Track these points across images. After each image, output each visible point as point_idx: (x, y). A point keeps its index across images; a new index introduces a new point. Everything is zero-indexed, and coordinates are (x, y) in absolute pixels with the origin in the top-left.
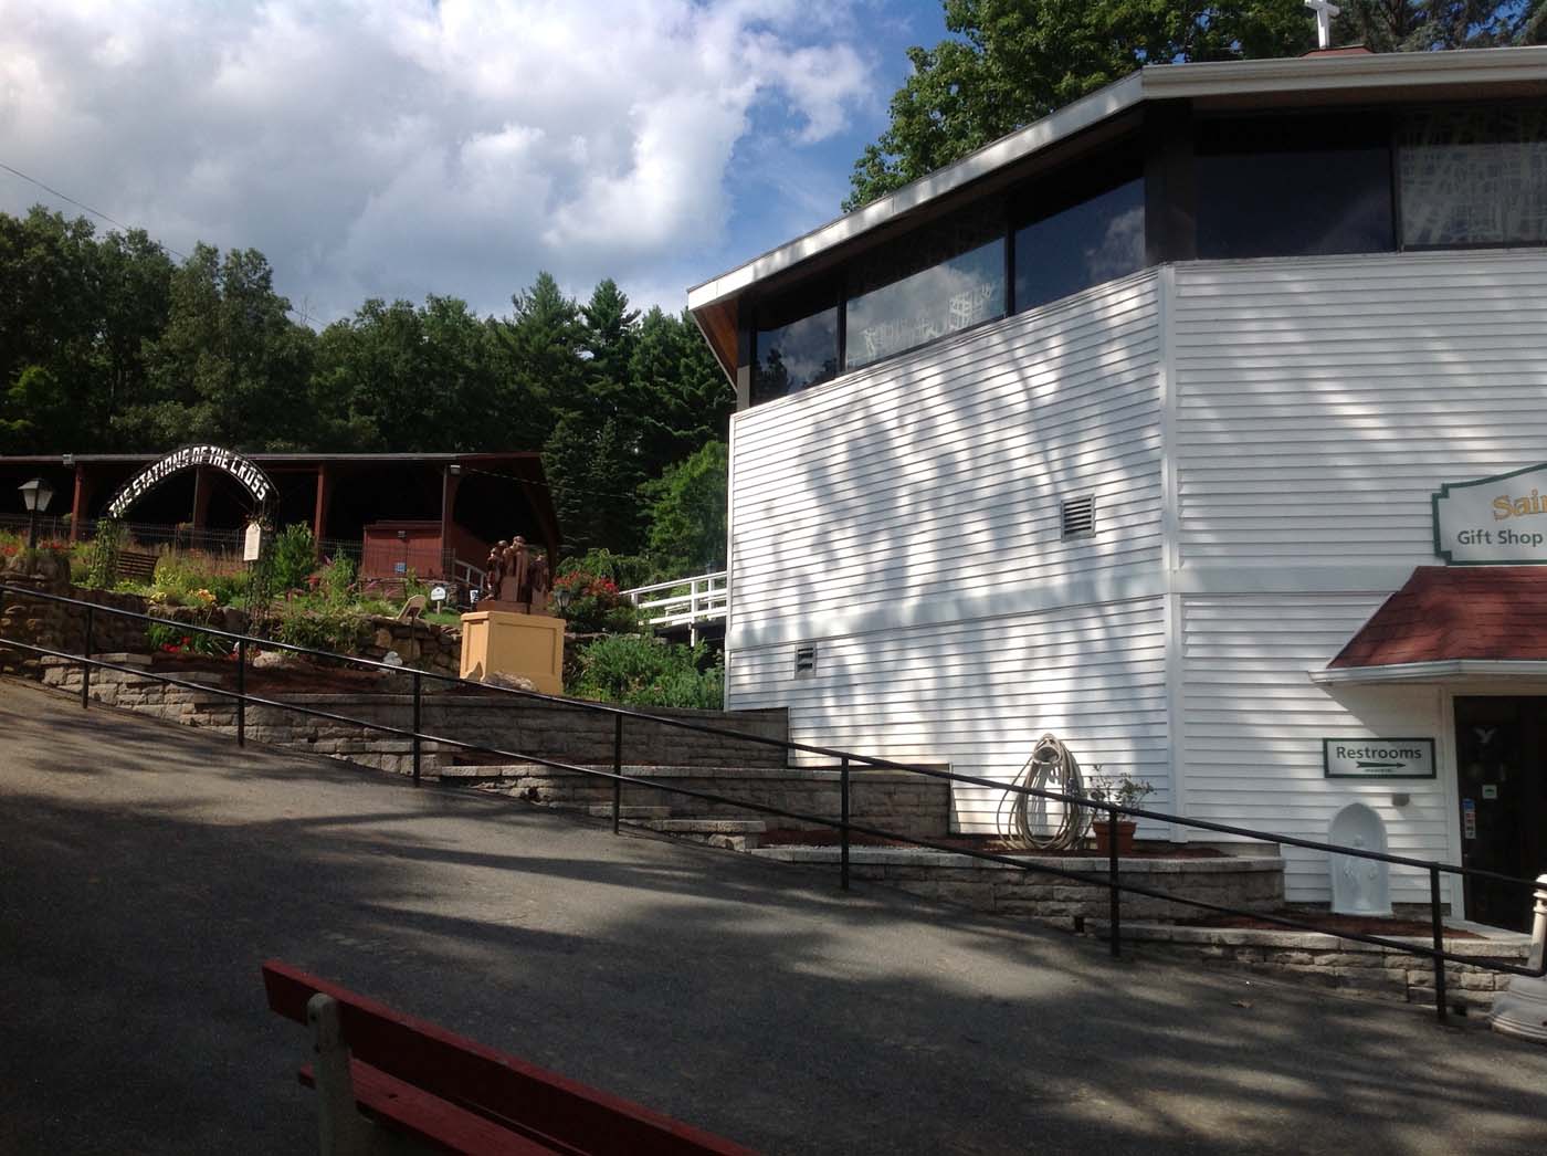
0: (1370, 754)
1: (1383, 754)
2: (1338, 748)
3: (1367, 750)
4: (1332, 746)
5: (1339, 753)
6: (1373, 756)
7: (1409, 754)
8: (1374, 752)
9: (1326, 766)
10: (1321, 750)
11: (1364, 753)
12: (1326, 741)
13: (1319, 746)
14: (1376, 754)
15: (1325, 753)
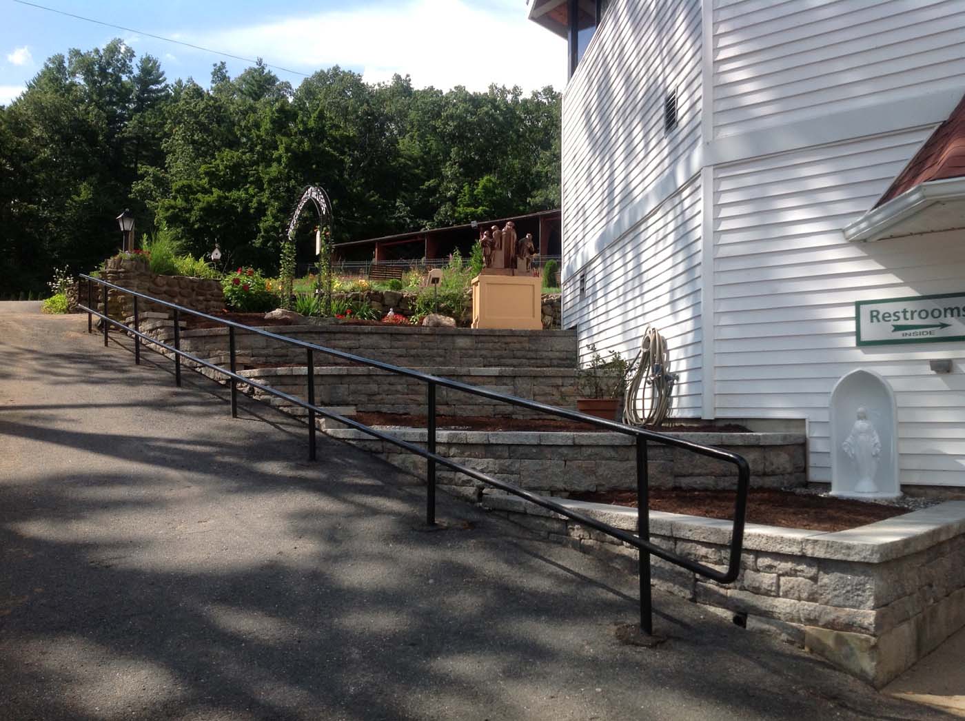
0: (908, 315)
1: (923, 314)
2: (872, 312)
3: (905, 312)
4: (865, 310)
5: (872, 317)
6: (912, 318)
7: (955, 311)
8: (912, 313)
9: (858, 333)
10: (853, 315)
11: (901, 315)
12: (858, 305)
13: (851, 312)
14: (916, 315)
15: (857, 318)
